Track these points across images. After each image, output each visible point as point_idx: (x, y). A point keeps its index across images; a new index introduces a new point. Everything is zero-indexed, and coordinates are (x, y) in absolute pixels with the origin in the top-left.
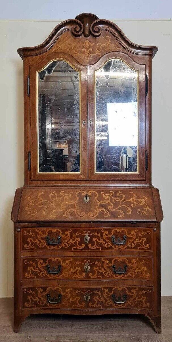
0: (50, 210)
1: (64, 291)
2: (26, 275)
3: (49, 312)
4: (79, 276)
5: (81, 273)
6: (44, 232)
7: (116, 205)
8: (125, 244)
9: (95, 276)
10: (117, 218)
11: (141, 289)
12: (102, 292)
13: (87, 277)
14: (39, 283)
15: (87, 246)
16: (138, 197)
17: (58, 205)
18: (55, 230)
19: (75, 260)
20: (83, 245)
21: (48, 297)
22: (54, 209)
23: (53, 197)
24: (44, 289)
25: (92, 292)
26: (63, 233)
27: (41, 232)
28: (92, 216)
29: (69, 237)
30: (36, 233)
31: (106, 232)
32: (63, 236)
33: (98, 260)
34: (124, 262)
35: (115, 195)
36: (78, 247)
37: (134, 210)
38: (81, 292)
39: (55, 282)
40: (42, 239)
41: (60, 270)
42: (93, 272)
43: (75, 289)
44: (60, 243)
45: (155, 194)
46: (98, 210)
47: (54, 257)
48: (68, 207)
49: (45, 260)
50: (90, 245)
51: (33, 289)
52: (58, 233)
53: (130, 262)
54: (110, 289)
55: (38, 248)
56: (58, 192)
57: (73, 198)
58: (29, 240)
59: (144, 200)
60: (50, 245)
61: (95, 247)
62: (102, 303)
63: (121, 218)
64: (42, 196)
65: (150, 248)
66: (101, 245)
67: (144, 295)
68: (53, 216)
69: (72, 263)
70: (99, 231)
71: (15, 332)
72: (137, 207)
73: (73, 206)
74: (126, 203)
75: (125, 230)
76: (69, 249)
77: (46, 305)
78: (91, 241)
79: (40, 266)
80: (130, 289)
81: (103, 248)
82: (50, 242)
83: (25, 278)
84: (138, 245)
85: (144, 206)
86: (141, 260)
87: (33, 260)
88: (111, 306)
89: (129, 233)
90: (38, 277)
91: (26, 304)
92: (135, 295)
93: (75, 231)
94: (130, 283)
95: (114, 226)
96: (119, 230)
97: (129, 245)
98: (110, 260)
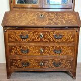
0: (22, 21)
1: (30, 61)
2: (11, 53)
3: (23, 70)
4: (37, 54)
5: (38, 52)
6: (19, 33)
7: (57, 19)
8: (61, 39)
9: (45, 54)
10: (57, 25)
11: (68, 60)
12: (49, 61)
13: (42, 54)
14: (18, 57)
15: (41, 39)
16: (68, 15)
17: (26, 19)
18: (25, 32)
19: (36, 46)
20: (40, 39)
21: (22, 64)
22: (24, 21)
23: (24, 15)
24: (21, 60)
25: (44, 61)
26: (29, 33)
27: (17, 33)
28: (44, 24)
29: (32, 35)
30: (15, 33)
31: (52, 33)
32: (29, 35)
33: (47, 47)
34: (60, 48)
35: (56, 14)
36: (37, 40)
37: (67, 21)
38: (39, 61)
39: (26, 57)
40: (18, 36)
41: (28, 51)
42: (45, 52)
43: (36, 60)
44: (27, 38)
45: (77, 14)
46: (47, 22)
47: (25, 45)
48: (32, 20)
49: (20, 47)
50: (43, 39)
51: (15, 60)
52: (26, 33)
53: (63, 48)
54: (53, 60)
55: (16, 40)
56: (27, 13)
57: (34, 16)
58: (11, 36)
59: (72, 16)
60: (23, 39)
61: (45, 40)
62: (48, 66)
63: (60, 25)
64: (18, 15)
65: (74, 41)
66: (49, 39)
67: (69, 63)
68: (23, 24)
69: (34, 48)
70: (48, 32)
71: (8, 78)
72: (69, 20)
73: (34, 19)
74: (62, 18)
75: (61, 31)
76: (33, 41)
77: (21, 67)
78: (44, 37)
79: (18, 49)
80: (62, 60)
81: (50, 41)
82: (22, 37)
83: (10, 55)
84: (68, 39)
85: (72, 19)
86: (69, 47)
87: (14, 46)
88: (53, 68)
89: (64, 33)
90: (17, 54)
91: (12, 67)
92: (64, 63)
93: (35, 32)
94: (62, 57)
95: (55, 30)
96: (58, 31)
97: (63, 39)
98: (53, 47)
